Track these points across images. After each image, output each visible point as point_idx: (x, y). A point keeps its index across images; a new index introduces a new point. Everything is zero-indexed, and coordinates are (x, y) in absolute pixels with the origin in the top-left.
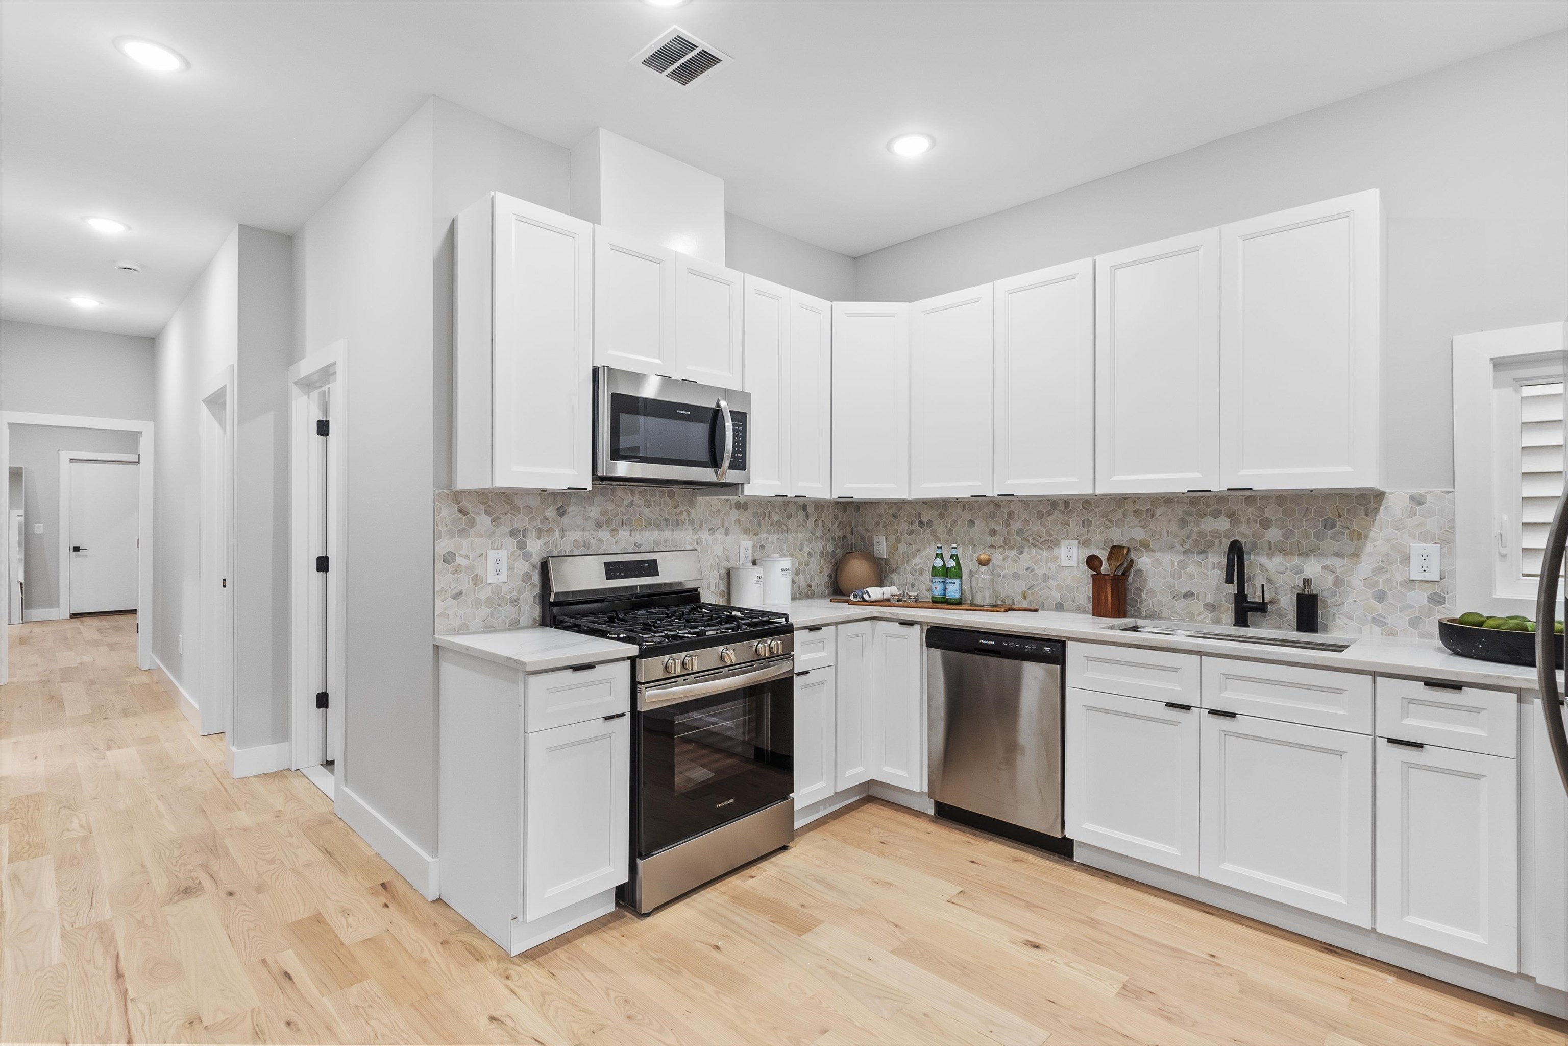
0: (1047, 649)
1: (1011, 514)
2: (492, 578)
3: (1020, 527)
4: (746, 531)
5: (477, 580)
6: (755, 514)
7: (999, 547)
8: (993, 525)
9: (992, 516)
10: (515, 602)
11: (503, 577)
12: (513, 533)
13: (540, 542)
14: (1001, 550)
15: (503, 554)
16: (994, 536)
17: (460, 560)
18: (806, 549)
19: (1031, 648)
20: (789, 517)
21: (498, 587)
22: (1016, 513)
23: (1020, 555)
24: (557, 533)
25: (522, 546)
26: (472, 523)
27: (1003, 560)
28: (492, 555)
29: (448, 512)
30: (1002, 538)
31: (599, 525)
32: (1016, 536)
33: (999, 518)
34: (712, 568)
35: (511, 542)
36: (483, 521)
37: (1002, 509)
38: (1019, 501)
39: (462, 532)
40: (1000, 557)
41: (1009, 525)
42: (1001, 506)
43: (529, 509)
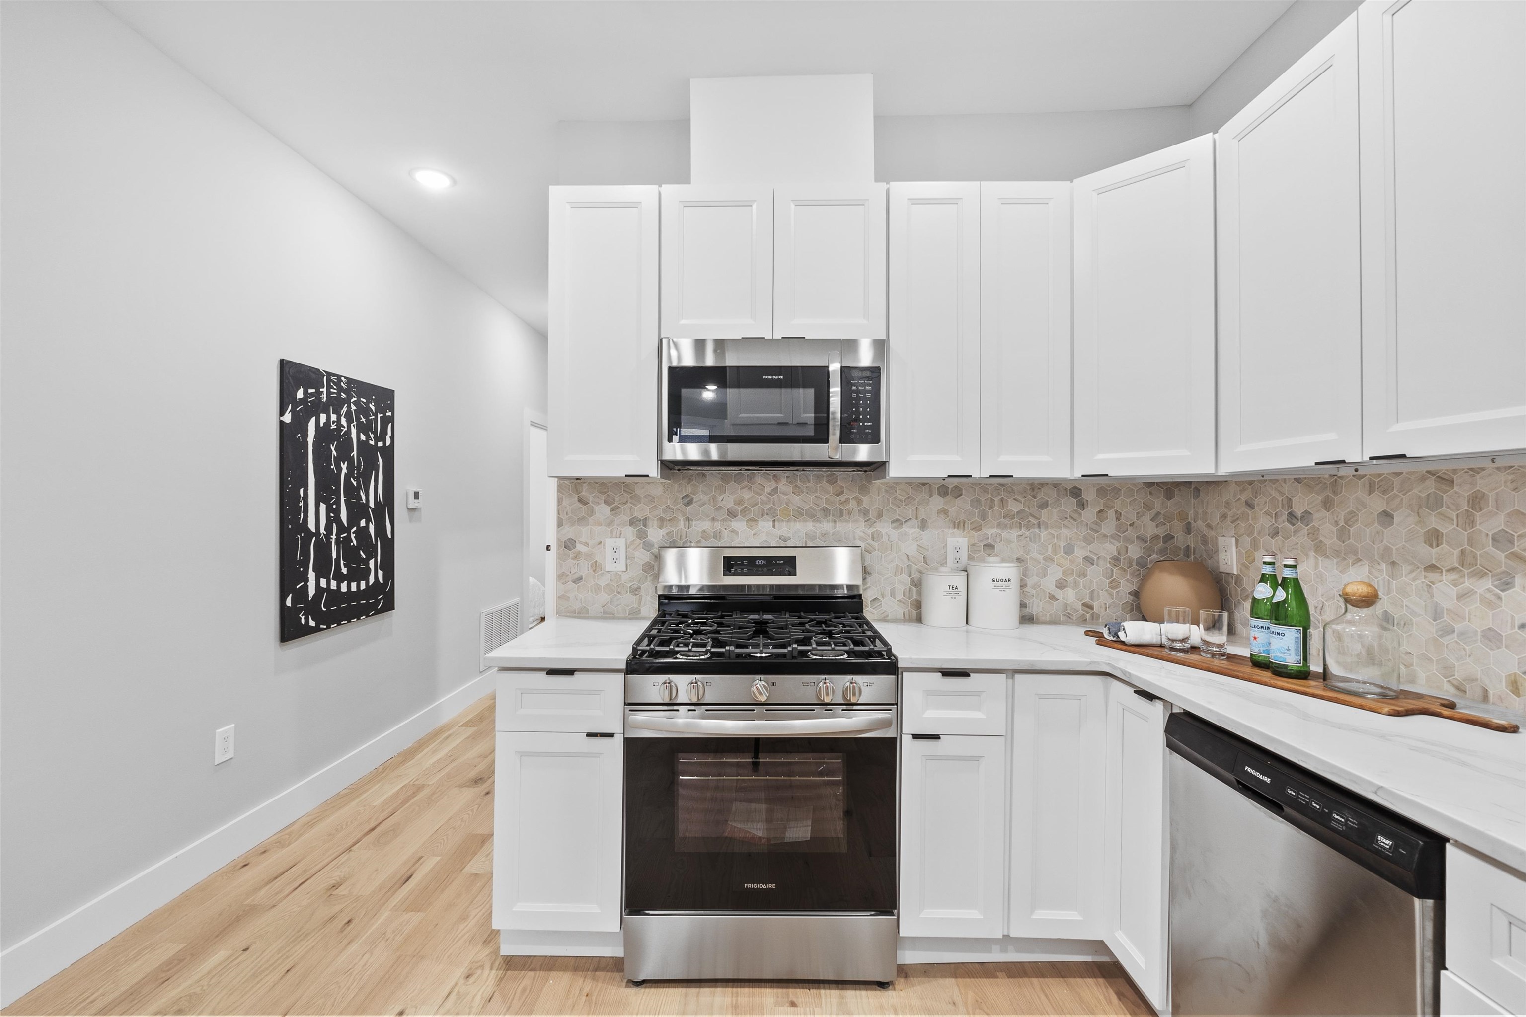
0: (1385, 842)
1: (1477, 501)
2: (609, 566)
3: (1502, 527)
4: (958, 525)
5: (596, 567)
6: (976, 502)
7: (1448, 570)
8: (1433, 522)
9: (1434, 503)
10: (635, 591)
11: (621, 566)
12: (632, 523)
13: (663, 532)
14: (1454, 576)
15: (621, 543)
16: (1438, 546)
17: (580, 547)
18: (1080, 553)
19: (1346, 824)
20: (1044, 505)
21: (618, 575)
22: (1491, 496)
23: (1503, 591)
24: (681, 524)
25: (642, 535)
26: (592, 512)
27: (1460, 597)
28: (610, 543)
29: (572, 502)
30: (1457, 552)
31: (732, 514)
32: (1490, 549)
33: (1448, 508)
34: (898, 571)
35: (630, 532)
36: (603, 511)
37: (1455, 488)
38: (1498, 469)
39: (581, 521)
40: (1453, 592)
41: (1472, 523)
42: (1453, 482)
43: (651, 499)
